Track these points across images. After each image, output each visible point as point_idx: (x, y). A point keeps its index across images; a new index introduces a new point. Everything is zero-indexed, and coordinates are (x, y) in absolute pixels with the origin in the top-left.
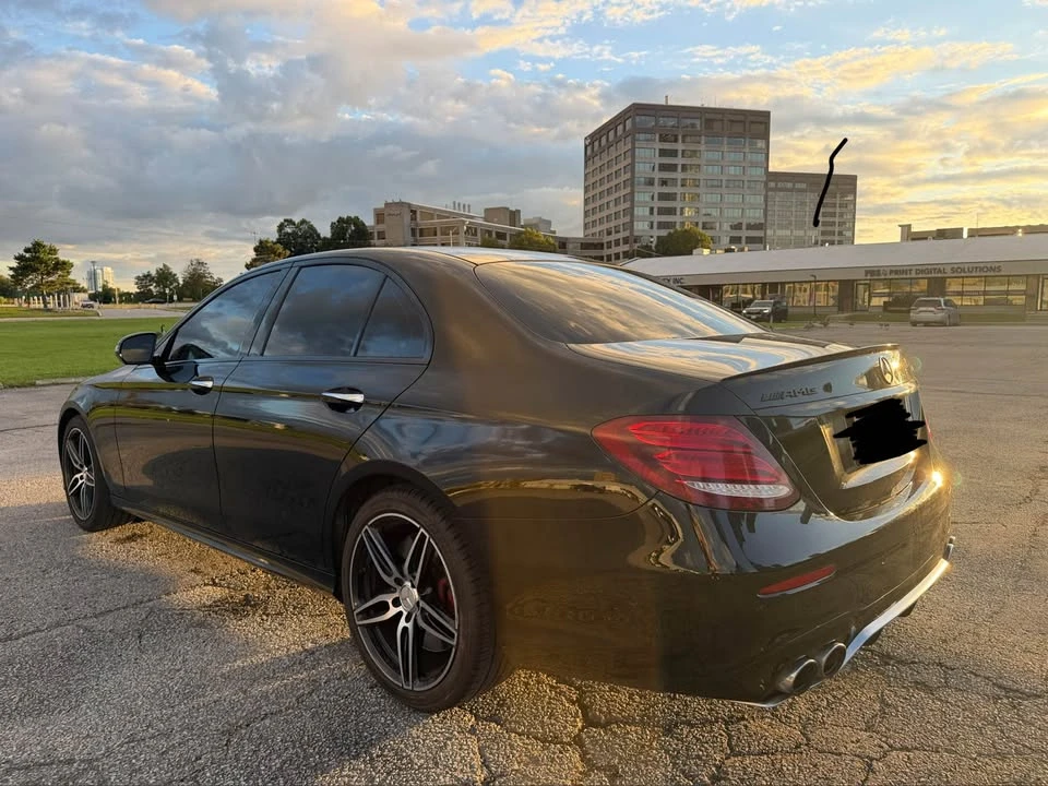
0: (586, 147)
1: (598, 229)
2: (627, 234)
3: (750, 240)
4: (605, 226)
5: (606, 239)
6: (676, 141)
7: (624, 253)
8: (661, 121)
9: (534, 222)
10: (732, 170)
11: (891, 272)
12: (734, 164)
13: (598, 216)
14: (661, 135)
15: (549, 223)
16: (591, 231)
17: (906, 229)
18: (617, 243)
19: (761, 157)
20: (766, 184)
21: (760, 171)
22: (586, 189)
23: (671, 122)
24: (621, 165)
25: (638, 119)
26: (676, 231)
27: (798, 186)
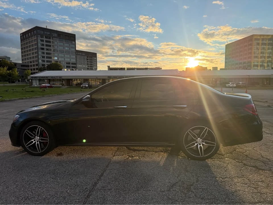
0: (21, 36)
1: (27, 61)
2: (37, 63)
3: (73, 67)
4: (29, 60)
5: (30, 64)
6: (50, 39)
7: (36, 68)
8: (45, 33)
9: (4, 57)
10: (66, 48)
11: (113, 77)
12: (67, 47)
13: (26, 57)
14: (45, 36)
15: (10, 58)
16: (25, 61)
17: (109, 67)
18: (34, 65)
19: (74, 46)
20: (76, 53)
21: (74, 49)
22: (22, 49)
23: (48, 33)
24: (34, 43)
25: (38, 31)
26: (52, 63)
27: (83, 54)
